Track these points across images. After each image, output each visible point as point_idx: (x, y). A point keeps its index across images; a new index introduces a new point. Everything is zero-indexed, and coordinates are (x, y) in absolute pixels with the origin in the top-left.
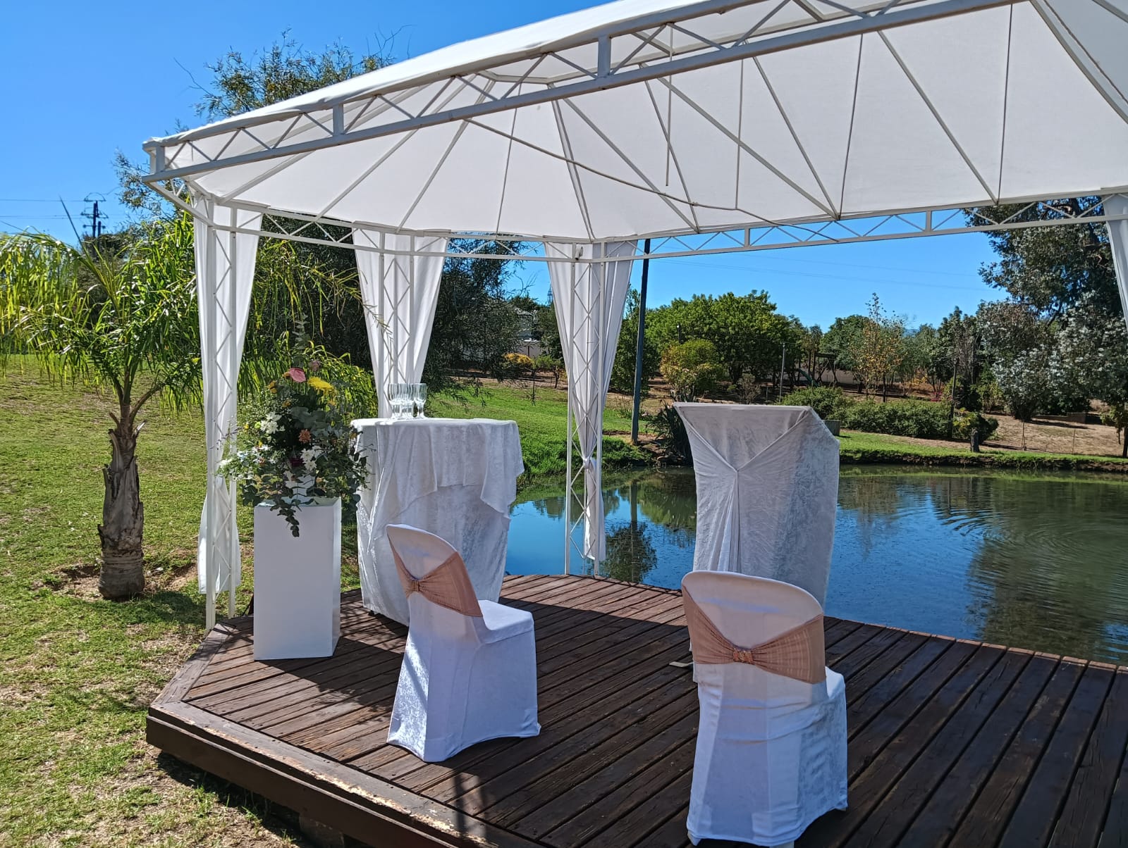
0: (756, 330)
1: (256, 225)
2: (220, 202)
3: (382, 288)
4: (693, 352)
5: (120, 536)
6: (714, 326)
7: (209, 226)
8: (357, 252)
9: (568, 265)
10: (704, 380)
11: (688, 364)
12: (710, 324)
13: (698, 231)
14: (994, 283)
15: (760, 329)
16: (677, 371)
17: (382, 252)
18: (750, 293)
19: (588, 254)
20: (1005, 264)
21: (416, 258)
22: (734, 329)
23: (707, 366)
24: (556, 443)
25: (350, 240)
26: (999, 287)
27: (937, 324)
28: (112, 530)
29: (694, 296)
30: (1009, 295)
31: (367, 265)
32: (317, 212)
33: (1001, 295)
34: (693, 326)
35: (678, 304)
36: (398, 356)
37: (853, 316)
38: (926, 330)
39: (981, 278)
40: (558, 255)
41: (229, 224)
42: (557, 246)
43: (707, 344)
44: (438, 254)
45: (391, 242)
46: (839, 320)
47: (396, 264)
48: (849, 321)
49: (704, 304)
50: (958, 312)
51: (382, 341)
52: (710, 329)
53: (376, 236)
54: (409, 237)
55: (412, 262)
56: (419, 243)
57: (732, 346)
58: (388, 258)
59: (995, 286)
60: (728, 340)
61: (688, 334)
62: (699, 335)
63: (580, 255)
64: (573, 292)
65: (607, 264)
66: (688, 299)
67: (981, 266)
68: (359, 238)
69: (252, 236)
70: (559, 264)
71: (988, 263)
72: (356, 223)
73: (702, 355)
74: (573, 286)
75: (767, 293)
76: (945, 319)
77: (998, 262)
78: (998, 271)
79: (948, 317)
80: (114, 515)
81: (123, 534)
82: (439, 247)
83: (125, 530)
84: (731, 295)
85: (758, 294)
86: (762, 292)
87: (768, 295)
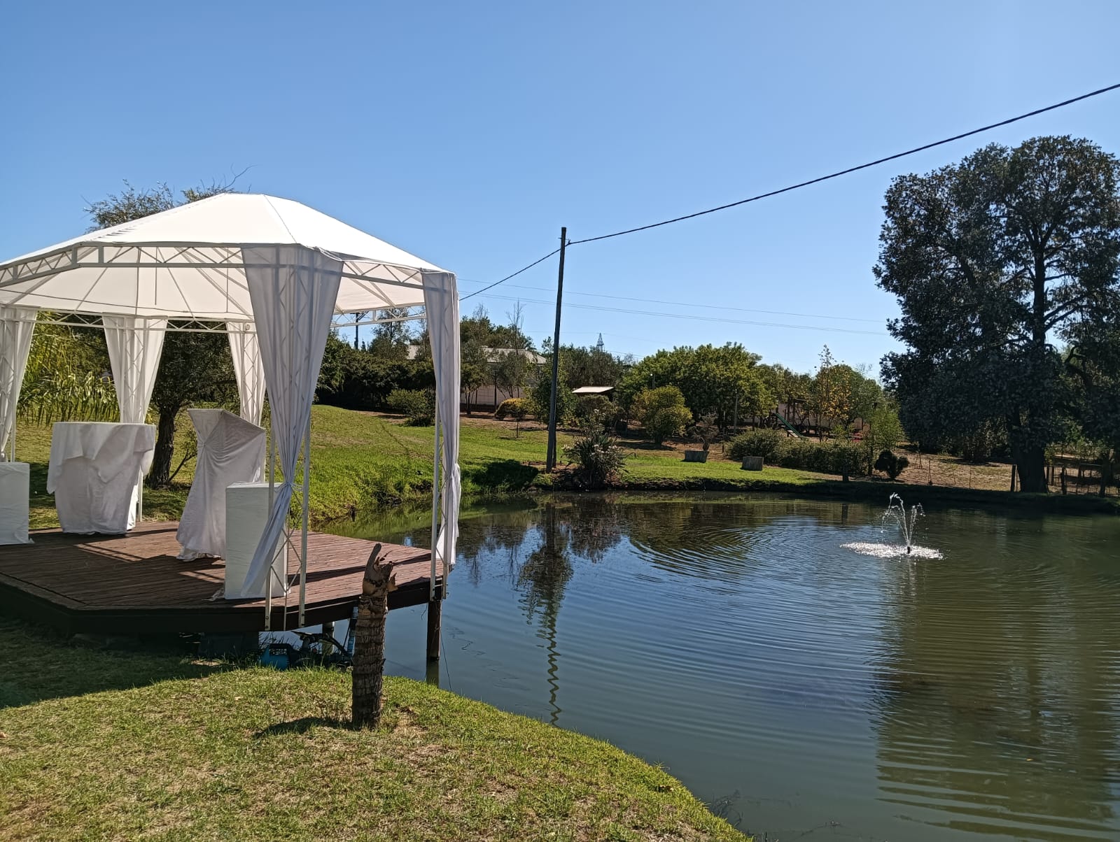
0: (726, 378)
2: (6, 306)
4: (660, 397)
6: (688, 374)
8: (106, 331)
9: (240, 335)
10: (669, 422)
15: (729, 377)
18: (726, 345)
19: (253, 328)
25: (101, 323)
29: (675, 348)
31: (113, 339)
35: (662, 354)
40: (235, 330)
41: (13, 318)
42: (234, 324)
43: (673, 391)
44: (161, 329)
49: (684, 354)
52: (684, 377)
54: (143, 320)
55: (145, 334)
56: (149, 323)
63: (247, 330)
66: (670, 350)
70: (236, 335)
72: (105, 313)
73: (670, 401)
74: (243, 350)
75: (741, 344)
82: (162, 325)
84: (709, 346)
85: (732, 346)
86: (735, 344)
87: (742, 346)
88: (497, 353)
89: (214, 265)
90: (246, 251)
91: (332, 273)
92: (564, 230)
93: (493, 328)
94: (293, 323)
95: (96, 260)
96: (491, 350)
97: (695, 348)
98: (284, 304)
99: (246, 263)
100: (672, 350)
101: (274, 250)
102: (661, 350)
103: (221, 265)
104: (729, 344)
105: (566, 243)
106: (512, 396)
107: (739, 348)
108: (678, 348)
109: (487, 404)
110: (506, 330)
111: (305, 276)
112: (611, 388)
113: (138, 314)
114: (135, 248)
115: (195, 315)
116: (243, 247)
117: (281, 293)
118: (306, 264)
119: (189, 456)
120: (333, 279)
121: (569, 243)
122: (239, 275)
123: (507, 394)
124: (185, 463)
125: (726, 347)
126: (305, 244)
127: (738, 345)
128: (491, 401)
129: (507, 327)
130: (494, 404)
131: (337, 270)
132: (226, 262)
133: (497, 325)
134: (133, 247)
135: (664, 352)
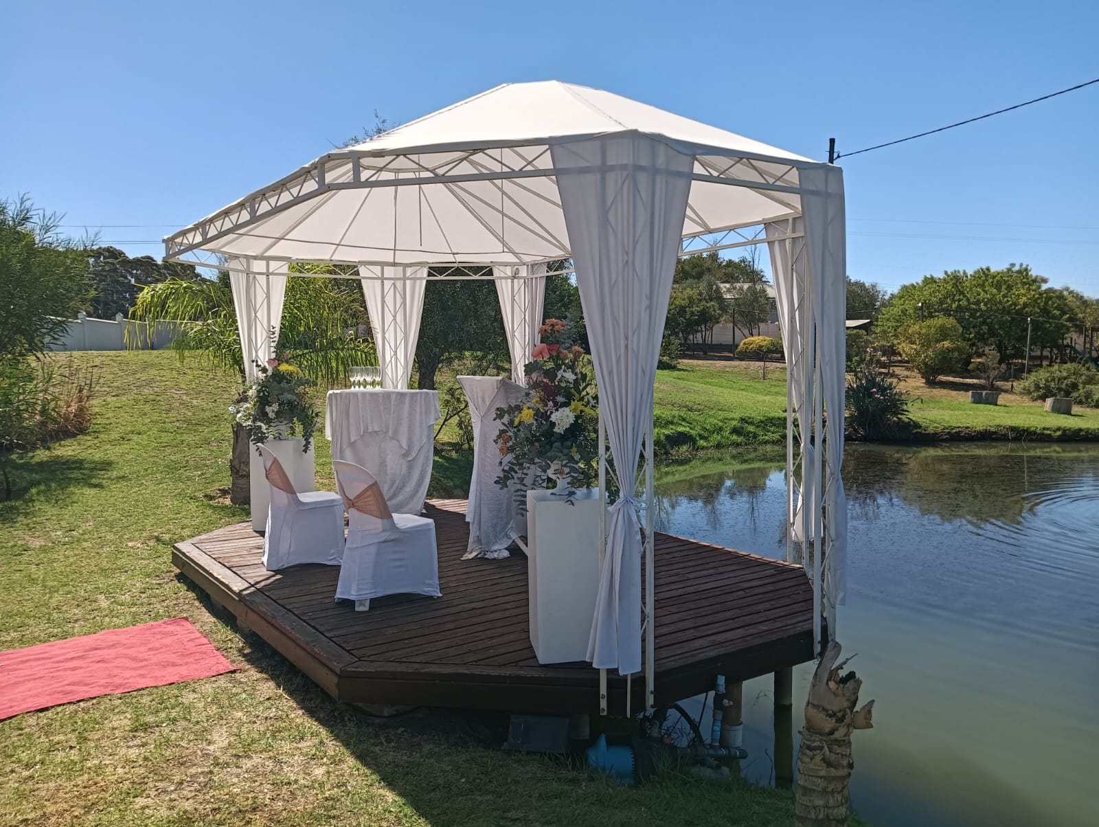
0: (1011, 305)
1: (285, 269)
2: (255, 258)
3: (383, 302)
4: (933, 330)
5: (240, 466)
6: (964, 303)
7: (247, 274)
8: (363, 281)
9: (510, 281)
10: (945, 358)
11: (927, 343)
12: (959, 300)
15: (1016, 305)
16: (915, 350)
17: (382, 279)
18: (1008, 266)
19: (524, 272)
21: (408, 282)
22: (986, 305)
23: (947, 344)
24: (733, 419)
25: (357, 273)
28: (236, 463)
29: (946, 273)
31: (371, 292)
32: (327, 257)
34: (941, 303)
35: (929, 281)
36: (397, 349)
40: (503, 275)
41: (265, 271)
42: (501, 268)
43: (950, 322)
44: (421, 279)
45: (389, 272)
47: (395, 285)
49: (956, 280)
51: (384, 338)
52: (959, 306)
53: (377, 270)
54: (402, 268)
55: (404, 285)
56: (409, 271)
57: (984, 323)
58: (388, 284)
60: (981, 316)
61: (936, 311)
62: (947, 313)
63: (516, 274)
64: (513, 300)
65: (534, 279)
66: (939, 275)
68: (363, 272)
69: (282, 277)
70: (503, 281)
72: (359, 262)
73: (944, 334)
74: (513, 296)
75: (1027, 266)
80: (237, 453)
81: (242, 465)
82: (422, 273)
83: (244, 463)
84: (988, 269)
85: (1017, 268)
86: (1021, 265)
87: (1029, 268)
88: (735, 288)
89: (511, 175)
90: (557, 149)
91: (679, 174)
92: (832, 141)
93: (722, 263)
94: (627, 254)
95: (349, 178)
96: (728, 285)
97: (970, 272)
98: (613, 226)
99: (557, 167)
100: (942, 276)
101: (597, 144)
102: (929, 276)
103: (522, 174)
104: (1013, 265)
105: (835, 155)
106: (752, 335)
107: (1026, 270)
108: (949, 273)
109: (724, 343)
110: (735, 263)
111: (643, 179)
112: (869, 321)
113: (396, 261)
114: (402, 157)
115: (459, 258)
116: (553, 143)
117: (609, 209)
118: (644, 162)
119: (449, 416)
120: (681, 183)
121: (839, 157)
122: (548, 187)
123: (746, 332)
124: (446, 423)
125: (1009, 270)
126: (642, 129)
127: (1024, 266)
128: (728, 340)
129: (737, 261)
130: (732, 343)
131: (686, 170)
132: (529, 168)
133: (726, 259)
134: (398, 156)
135: (932, 278)
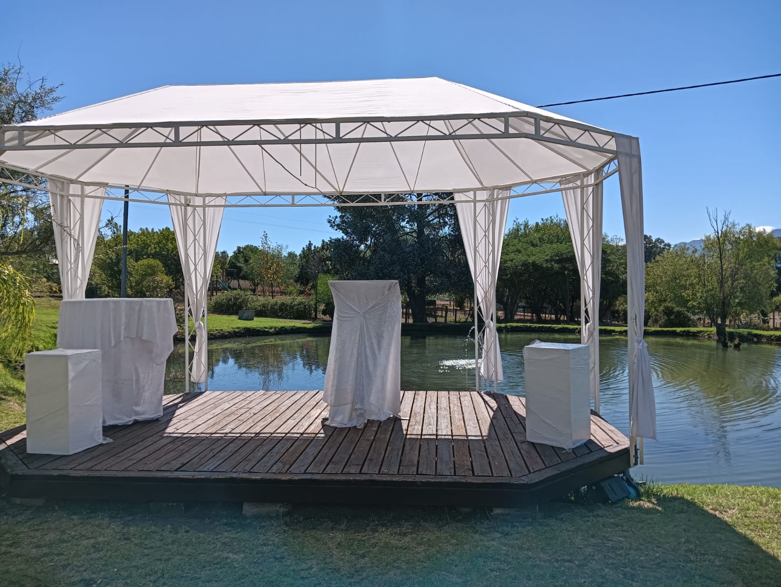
13: (265, 194)
14: (335, 228)
20: (341, 217)
26: (339, 230)
27: (298, 252)
30: (343, 235)
33: (339, 235)
37: (248, 245)
38: (291, 255)
39: (329, 225)
46: (239, 248)
48: (245, 248)
50: (310, 244)
59: (337, 230)
67: (329, 217)
71: (333, 215)
76: (303, 248)
77: (338, 216)
78: (338, 221)
79: (305, 247)
